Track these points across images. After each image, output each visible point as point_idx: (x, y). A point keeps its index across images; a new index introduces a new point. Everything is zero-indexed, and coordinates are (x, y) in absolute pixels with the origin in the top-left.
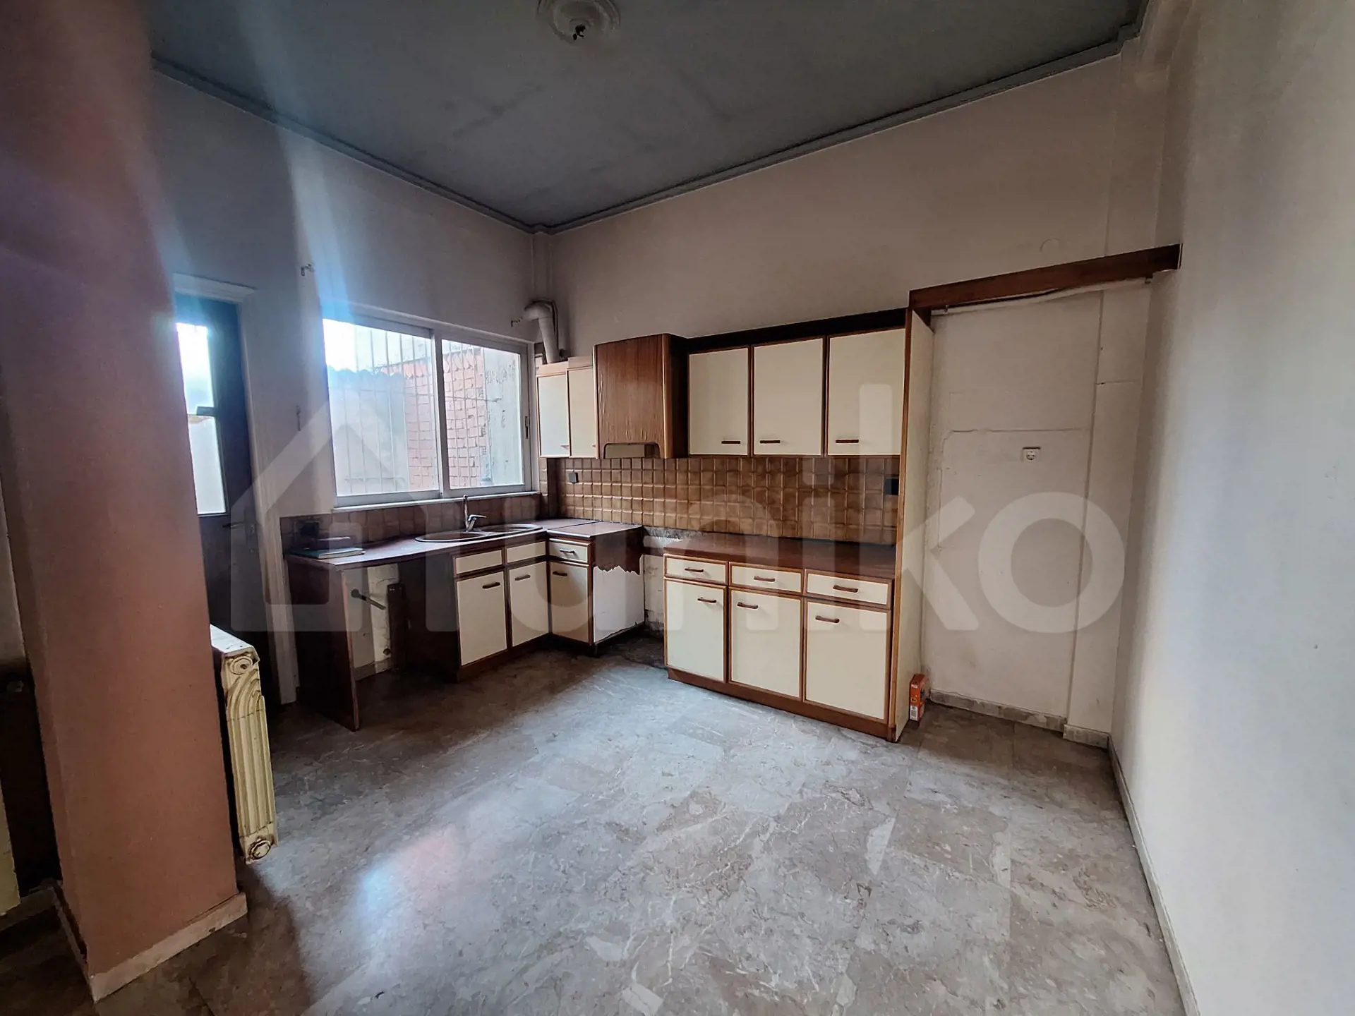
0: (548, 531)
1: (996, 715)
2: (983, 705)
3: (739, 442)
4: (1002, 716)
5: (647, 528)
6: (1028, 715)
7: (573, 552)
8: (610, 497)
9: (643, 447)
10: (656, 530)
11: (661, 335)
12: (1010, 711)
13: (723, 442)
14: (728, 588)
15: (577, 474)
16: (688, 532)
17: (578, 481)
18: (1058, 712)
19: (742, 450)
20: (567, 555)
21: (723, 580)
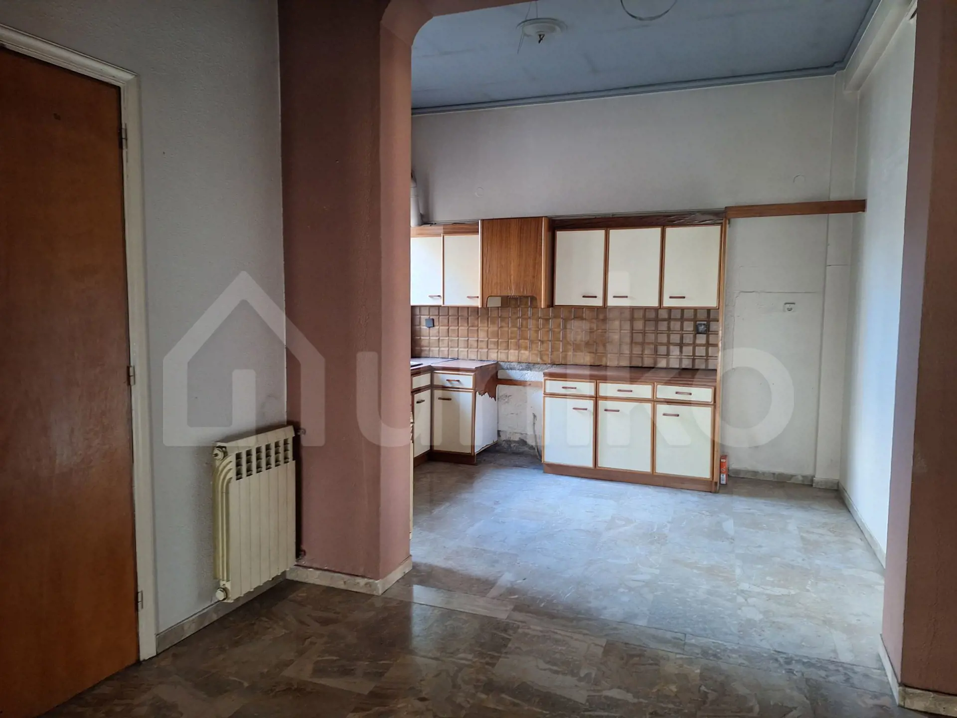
0: (432, 365)
1: (772, 479)
2: (764, 473)
3: (596, 297)
4: (776, 480)
5: (502, 363)
6: (792, 476)
7: (458, 381)
8: (467, 339)
9: (500, 298)
10: (510, 365)
11: (542, 217)
12: (781, 475)
13: (584, 297)
14: (596, 398)
15: (433, 320)
16: (539, 366)
17: (434, 326)
18: (808, 472)
19: (598, 302)
20: (451, 383)
21: (593, 394)
